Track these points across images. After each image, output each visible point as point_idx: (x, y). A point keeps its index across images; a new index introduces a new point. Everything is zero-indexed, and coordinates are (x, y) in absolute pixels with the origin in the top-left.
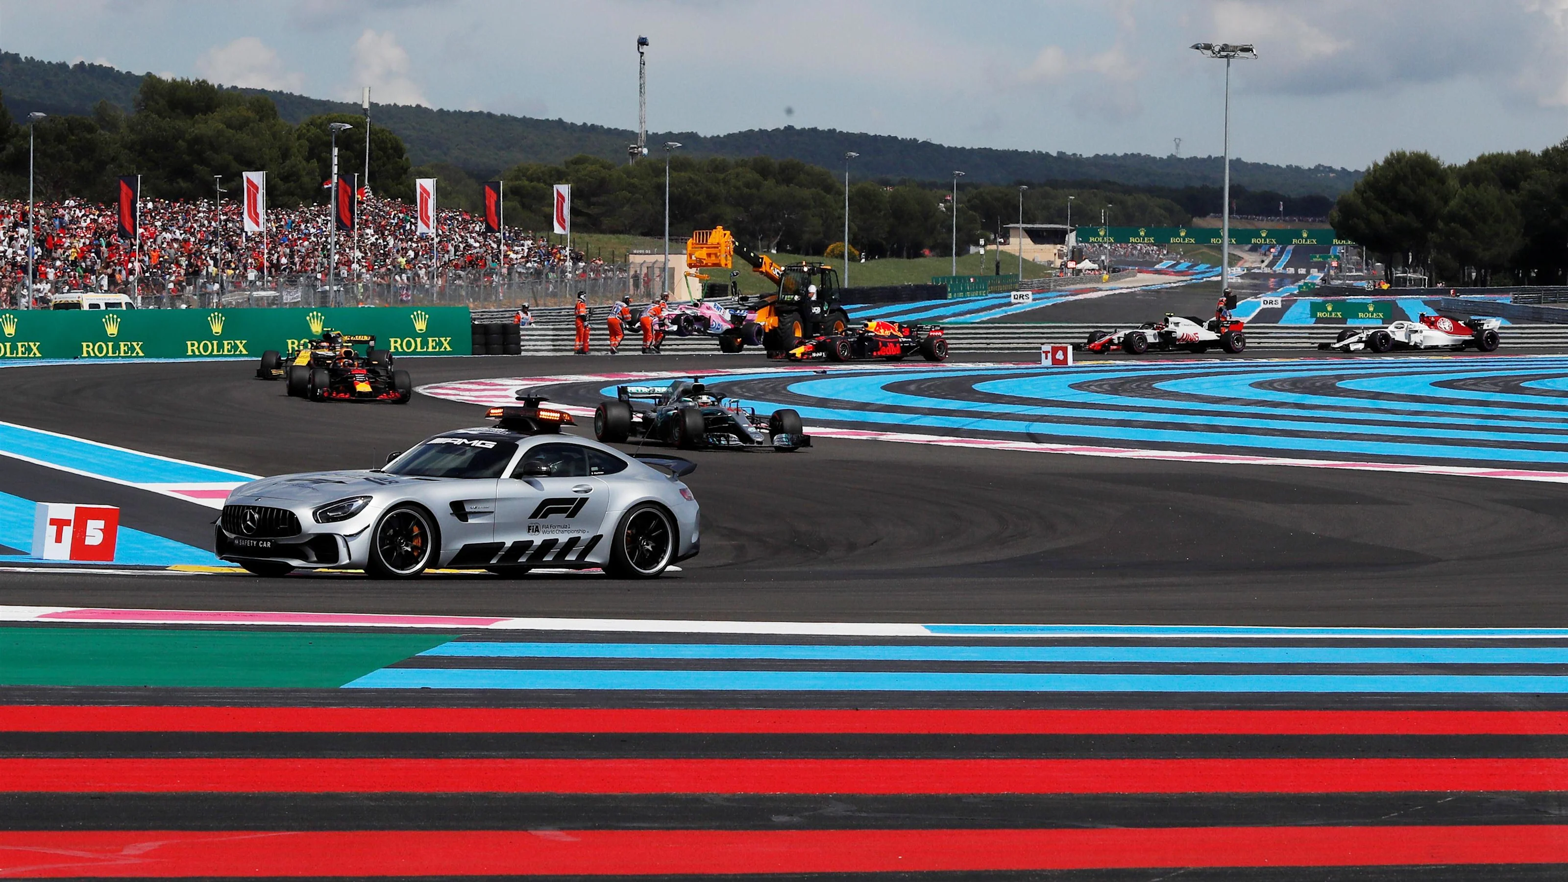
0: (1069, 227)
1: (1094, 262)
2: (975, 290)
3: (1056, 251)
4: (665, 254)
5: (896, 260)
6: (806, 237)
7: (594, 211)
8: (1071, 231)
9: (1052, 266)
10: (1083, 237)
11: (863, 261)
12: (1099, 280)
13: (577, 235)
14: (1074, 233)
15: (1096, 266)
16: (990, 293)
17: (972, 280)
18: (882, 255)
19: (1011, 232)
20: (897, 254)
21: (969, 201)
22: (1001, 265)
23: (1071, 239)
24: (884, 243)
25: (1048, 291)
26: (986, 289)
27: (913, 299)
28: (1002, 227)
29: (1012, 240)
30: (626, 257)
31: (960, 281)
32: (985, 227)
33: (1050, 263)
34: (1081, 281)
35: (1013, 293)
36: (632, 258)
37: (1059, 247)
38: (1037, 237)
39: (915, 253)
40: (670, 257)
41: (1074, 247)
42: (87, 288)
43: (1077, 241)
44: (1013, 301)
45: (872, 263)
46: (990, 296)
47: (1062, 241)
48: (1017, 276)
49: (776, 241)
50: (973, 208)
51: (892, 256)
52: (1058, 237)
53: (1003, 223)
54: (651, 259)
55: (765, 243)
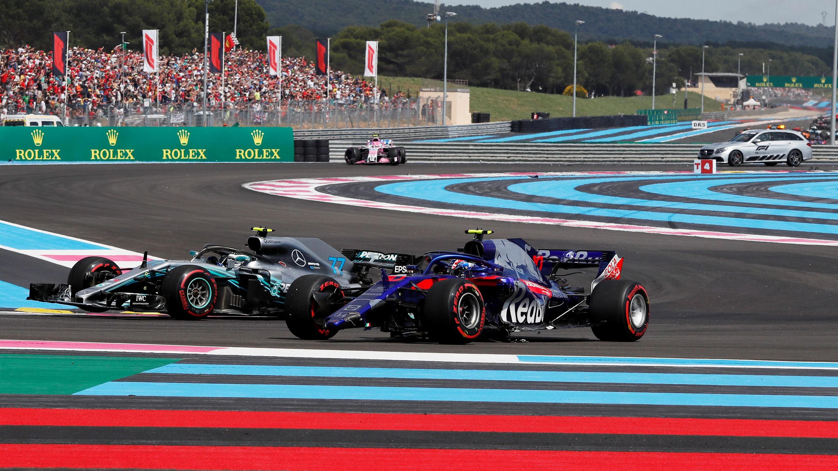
0: (739, 75)
1: (759, 101)
2: (668, 120)
3: (731, 93)
4: (443, 91)
5: (615, 98)
6: (551, 80)
7: (400, 60)
8: (741, 78)
9: (729, 103)
10: (752, 82)
11: (593, 97)
12: (761, 113)
13: (383, 78)
14: (745, 80)
15: (758, 103)
16: (679, 121)
17: (666, 112)
18: (606, 93)
19: (700, 78)
20: (617, 93)
21: (670, 56)
22: (689, 101)
23: (743, 84)
24: (607, 85)
25: (723, 120)
26: (675, 119)
27: (623, 125)
28: (693, 75)
29: (700, 84)
30: (417, 93)
31: (657, 113)
32: (680, 74)
33: (727, 101)
34: (748, 114)
35: (693, 122)
36: (421, 94)
37: (734, 89)
38: (718, 82)
39: (630, 92)
40: (448, 93)
41: (743, 90)
42: (30, 110)
43: (748, 86)
44: (693, 127)
45: (598, 99)
46: (679, 123)
47: (736, 85)
48: (700, 109)
49: (530, 83)
50: (672, 61)
51: (613, 95)
52: (733, 82)
53: (693, 72)
54: (434, 95)
55: (523, 84)
